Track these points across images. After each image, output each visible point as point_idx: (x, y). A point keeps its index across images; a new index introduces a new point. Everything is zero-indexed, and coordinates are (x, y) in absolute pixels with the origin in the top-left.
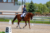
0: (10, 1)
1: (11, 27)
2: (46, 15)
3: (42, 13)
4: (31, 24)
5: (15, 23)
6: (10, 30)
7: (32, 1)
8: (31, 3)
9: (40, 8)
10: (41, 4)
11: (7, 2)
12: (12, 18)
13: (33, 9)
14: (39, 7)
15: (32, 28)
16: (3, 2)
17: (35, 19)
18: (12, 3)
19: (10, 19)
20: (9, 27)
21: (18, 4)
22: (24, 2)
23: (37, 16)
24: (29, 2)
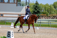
0: (12, 1)
1: (13, 31)
2: (53, 17)
3: (49, 15)
4: (36, 28)
5: (18, 26)
6: (12, 34)
7: (37, 1)
8: (36, 4)
9: (47, 9)
10: (47, 5)
11: (9, 2)
12: (14, 21)
13: (38, 10)
14: (45, 8)
15: (37, 32)
16: (4, 3)
17: (41, 22)
18: (14, 3)
19: (12, 22)
20: (11, 31)
21: (21, 4)
22: (28, 2)
23: (43, 18)
24: (33, 2)
